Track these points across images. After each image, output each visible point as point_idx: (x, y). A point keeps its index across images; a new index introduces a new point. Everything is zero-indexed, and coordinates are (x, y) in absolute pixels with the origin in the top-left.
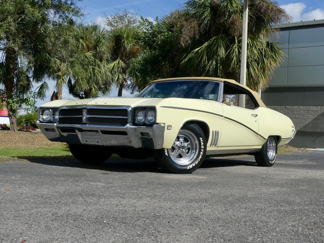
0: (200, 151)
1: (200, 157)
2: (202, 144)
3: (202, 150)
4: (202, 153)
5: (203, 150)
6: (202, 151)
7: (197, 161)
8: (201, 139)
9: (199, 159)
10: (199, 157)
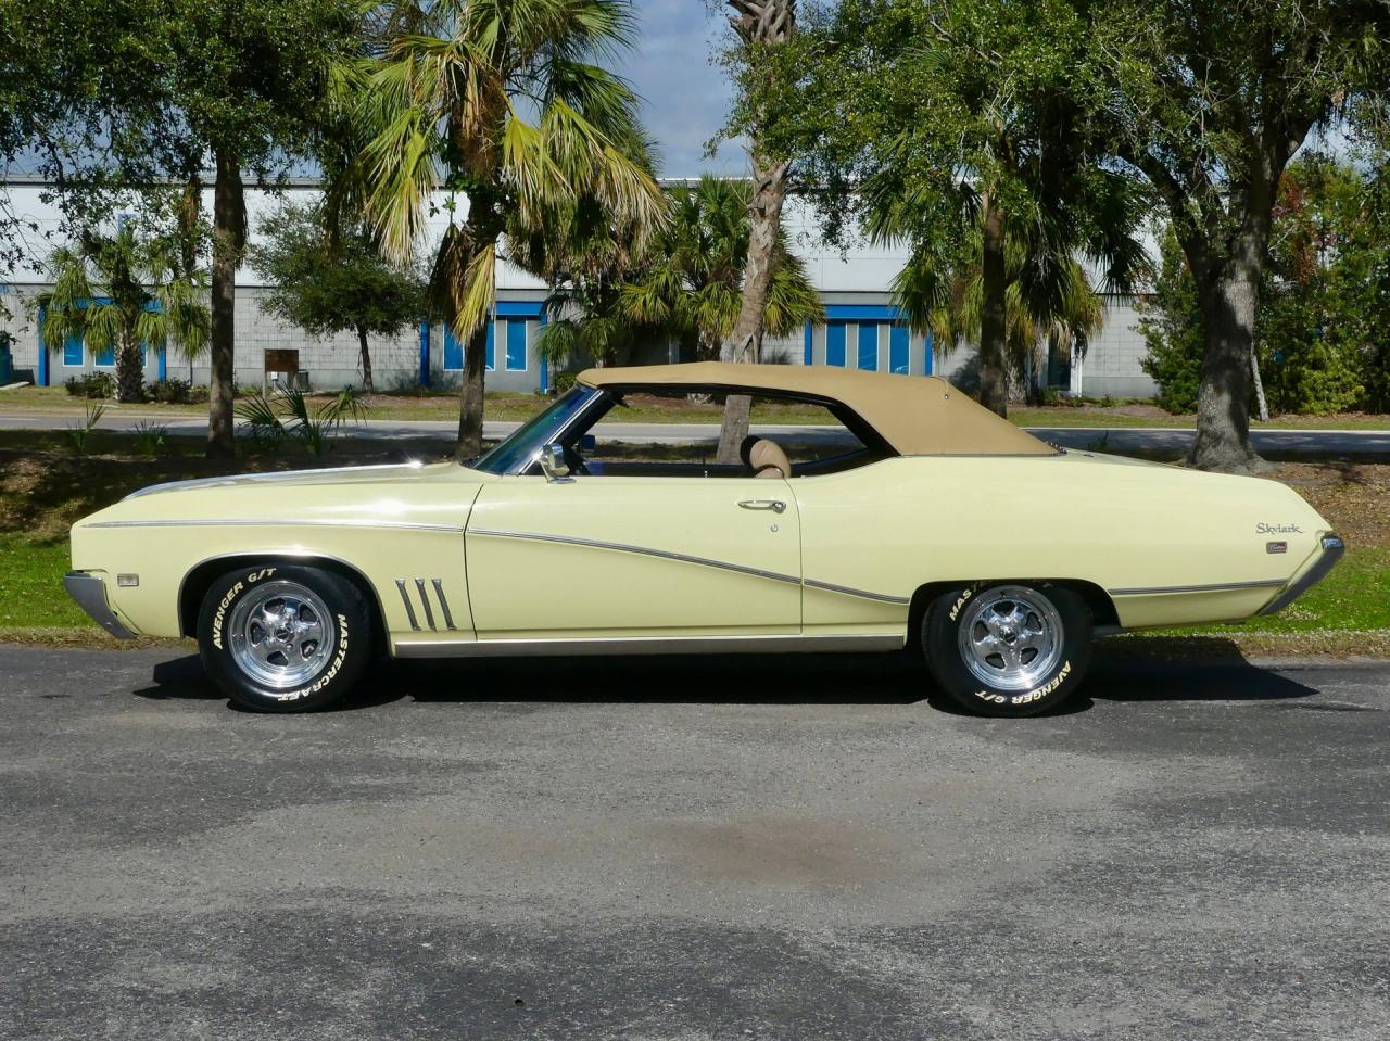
0: (335, 655)
1: (332, 674)
2: (345, 634)
3: (340, 652)
4: (338, 662)
5: (343, 654)
6: (340, 657)
7: (320, 683)
8: (342, 618)
9: (327, 678)
10: (329, 673)
